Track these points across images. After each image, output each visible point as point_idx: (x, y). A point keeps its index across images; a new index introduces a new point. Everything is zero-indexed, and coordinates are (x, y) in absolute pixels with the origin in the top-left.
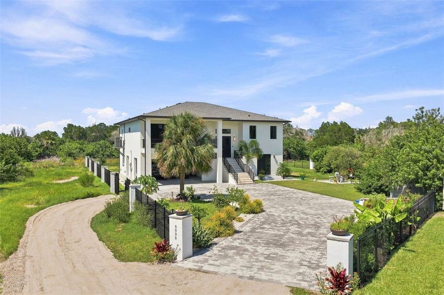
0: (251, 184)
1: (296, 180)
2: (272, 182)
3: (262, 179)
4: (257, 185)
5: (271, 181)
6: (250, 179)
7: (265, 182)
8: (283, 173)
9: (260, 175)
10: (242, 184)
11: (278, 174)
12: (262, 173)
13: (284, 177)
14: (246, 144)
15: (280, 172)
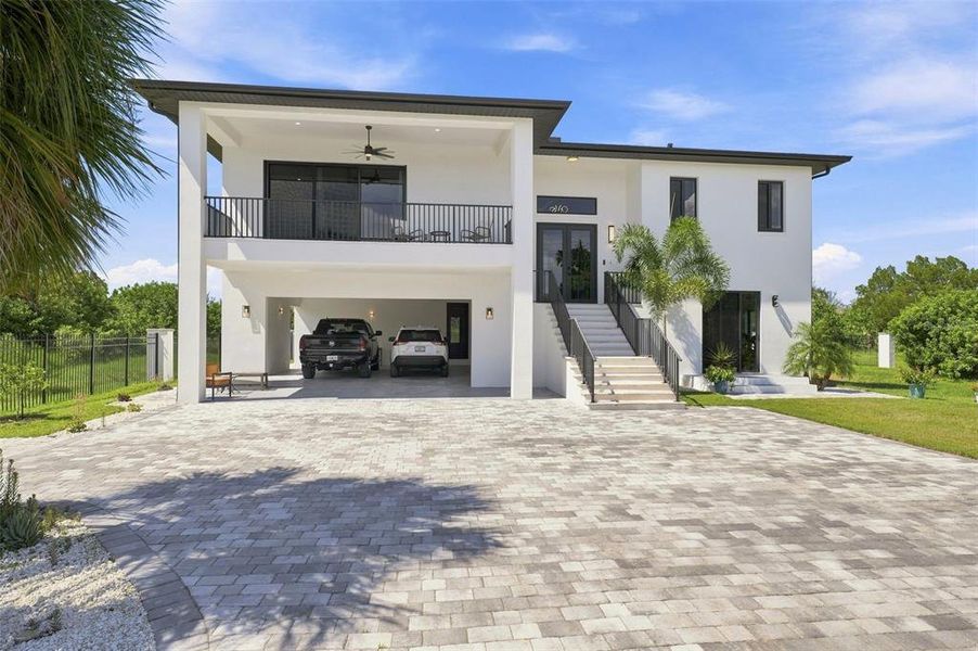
0: (662, 407)
1: (888, 396)
2: (770, 401)
3: (720, 387)
4: (693, 413)
5: (764, 397)
6: (661, 382)
7: (736, 403)
8: (815, 366)
9: (715, 370)
10: (616, 408)
11: (794, 369)
12: (723, 364)
13: (821, 383)
14: (649, 239)
15: (802, 361)
